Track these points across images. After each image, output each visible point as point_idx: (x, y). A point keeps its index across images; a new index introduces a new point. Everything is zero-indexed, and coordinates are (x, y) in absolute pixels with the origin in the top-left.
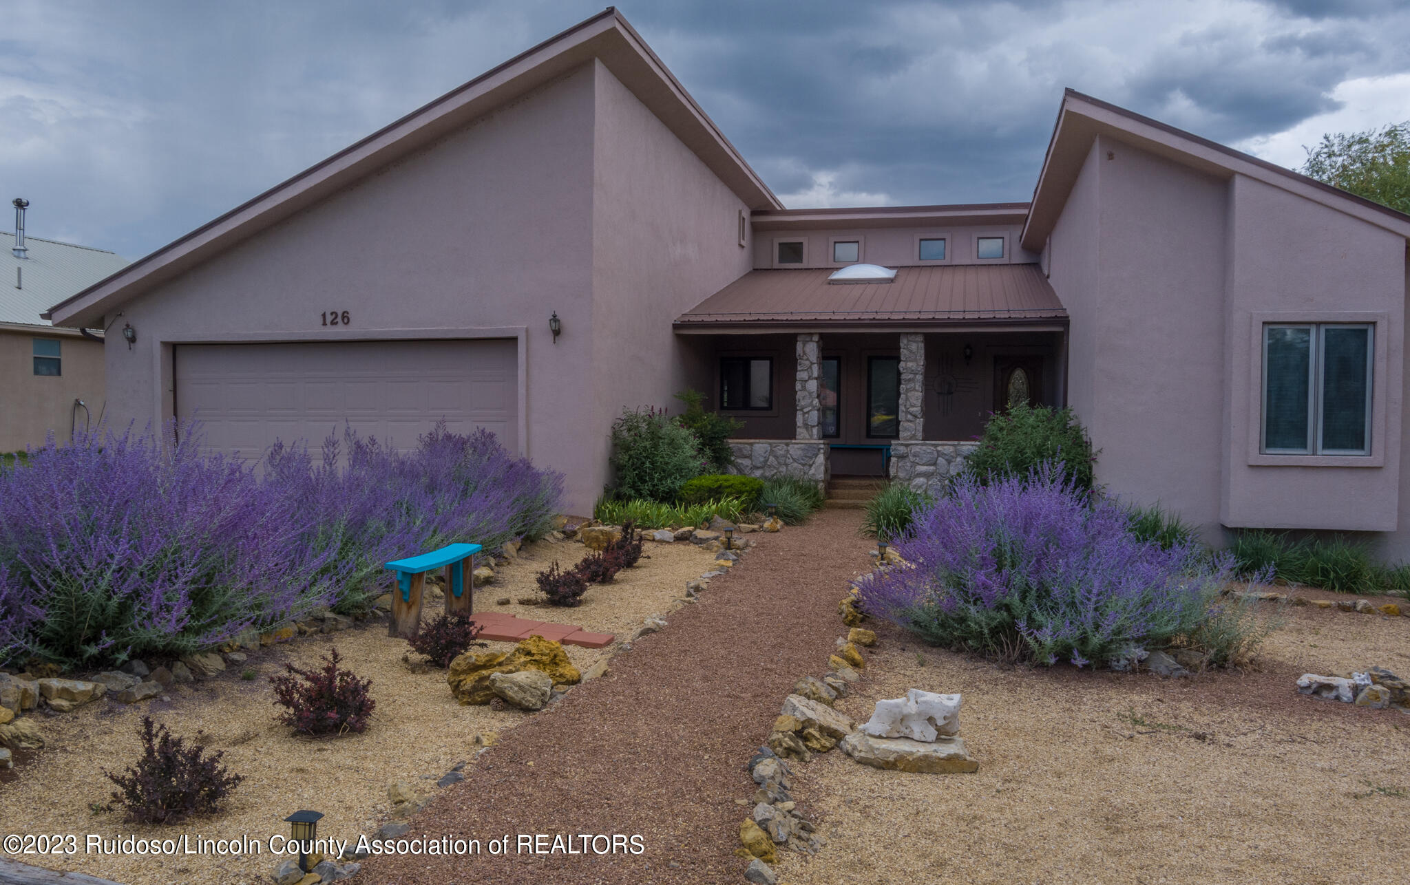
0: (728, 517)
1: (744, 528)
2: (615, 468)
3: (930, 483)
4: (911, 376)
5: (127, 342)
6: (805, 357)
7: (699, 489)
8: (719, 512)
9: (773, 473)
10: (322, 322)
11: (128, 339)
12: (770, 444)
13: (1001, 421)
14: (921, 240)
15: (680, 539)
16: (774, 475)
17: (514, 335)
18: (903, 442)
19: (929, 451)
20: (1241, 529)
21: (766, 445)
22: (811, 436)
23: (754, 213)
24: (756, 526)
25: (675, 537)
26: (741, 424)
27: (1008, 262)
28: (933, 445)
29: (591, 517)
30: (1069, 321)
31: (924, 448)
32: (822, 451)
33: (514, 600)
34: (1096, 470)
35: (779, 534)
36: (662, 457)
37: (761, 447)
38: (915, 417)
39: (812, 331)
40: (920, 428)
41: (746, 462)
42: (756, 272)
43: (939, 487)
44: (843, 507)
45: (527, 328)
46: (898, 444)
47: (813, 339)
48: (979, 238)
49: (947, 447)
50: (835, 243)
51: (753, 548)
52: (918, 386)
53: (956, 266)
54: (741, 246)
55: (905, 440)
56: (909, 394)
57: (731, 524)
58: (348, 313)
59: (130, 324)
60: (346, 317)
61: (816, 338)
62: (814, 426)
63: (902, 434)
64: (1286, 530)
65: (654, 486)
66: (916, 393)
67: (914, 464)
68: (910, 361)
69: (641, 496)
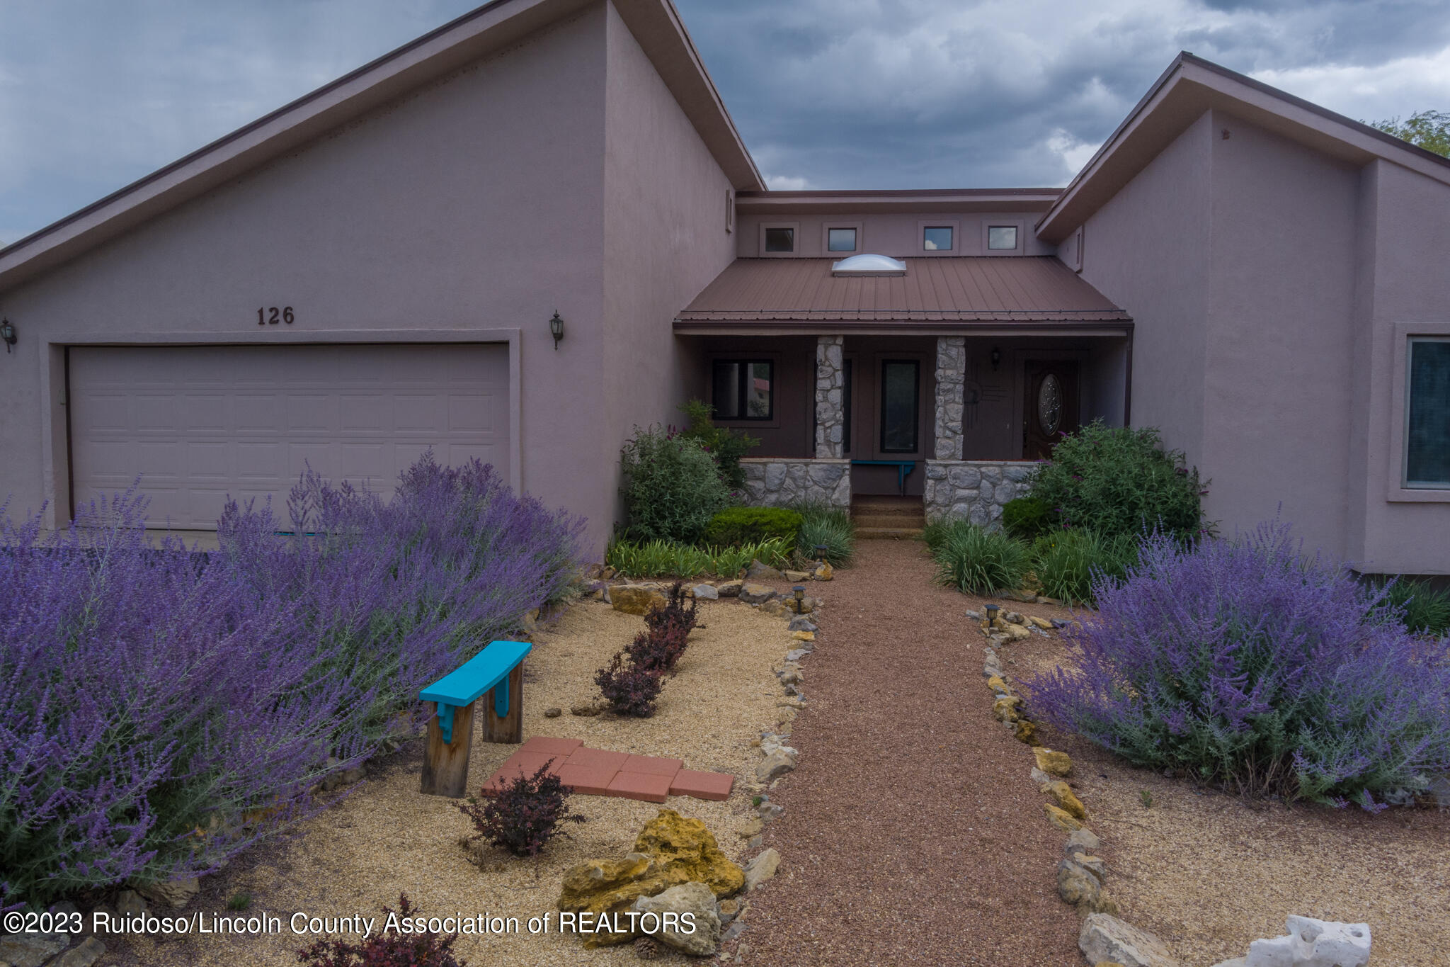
0: (771, 561)
1: (793, 576)
2: (627, 500)
3: (972, 509)
4: (950, 386)
5: (6, 343)
6: (827, 363)
7: (730, 526)
8: (760, 555)
9: (790, 497)
10: (258, 321)
11: (6, 339)
12: (786, 464)
13: (1074, 441)
14: (926, 228)
15: (725, 595)
16: (791, 500)
17: (506, 339)
18: (942, 462)
19: (971, 472)
20: (1377, 575)
21: (782, 465)
22: (834, 455)
23: (739, 194)
24: (806, 574)
25: (719, 593)
26: (755, 442)
27: (1021, 254)
28: (975, 466)
29: (602, 563)
30: (1134, 324)
31: (966, 469)
32: (847, 472)
33: (566, 709)
34: (1204, 504)
35: (833, 583)
36: (684, 488)
37: (776, 467)
38: (955, 433)
39: (837, 332)
40: (960, 446)
41: (759, 485)
42: (741, 261)
43: (982, 514)
44: (871, 537)
45: (521, 331)
46: (935, 465)
47: (837, 342)
48: (990, 227)
49: (991, 468)
50: (830, 229)
51: (821, 608)
52: (959, 398)
53: (965, 257)
54: (728, 231)
55: (942, 459)
56: (948, 407)
57: (774, 571)
58: (291, 310)
59: (7, 319)
60: (289, 315)
61: (840, 341)
62: (836, 443)
63: (939, 453)
64: (1429, 576)
65: (675, 523)
66: (956, 405)
67: (954, 487)
68: (950, 369)
69: (658, 533)
